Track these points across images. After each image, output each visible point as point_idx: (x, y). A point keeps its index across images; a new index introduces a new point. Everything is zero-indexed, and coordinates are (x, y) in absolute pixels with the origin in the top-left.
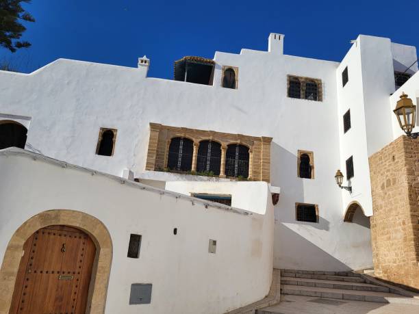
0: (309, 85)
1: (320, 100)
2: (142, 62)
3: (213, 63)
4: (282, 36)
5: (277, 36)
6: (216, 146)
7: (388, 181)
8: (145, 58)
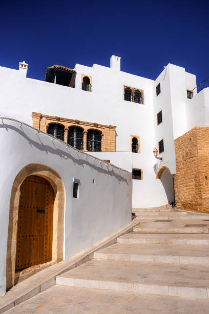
0: (137, 93)
1: (143, 103)
2: (22, 66)
3: (75, 72)
4: (120, 58)
5: (117, 57)
6: (80, 130)
7: (187, 153)
8: (24, 63)
